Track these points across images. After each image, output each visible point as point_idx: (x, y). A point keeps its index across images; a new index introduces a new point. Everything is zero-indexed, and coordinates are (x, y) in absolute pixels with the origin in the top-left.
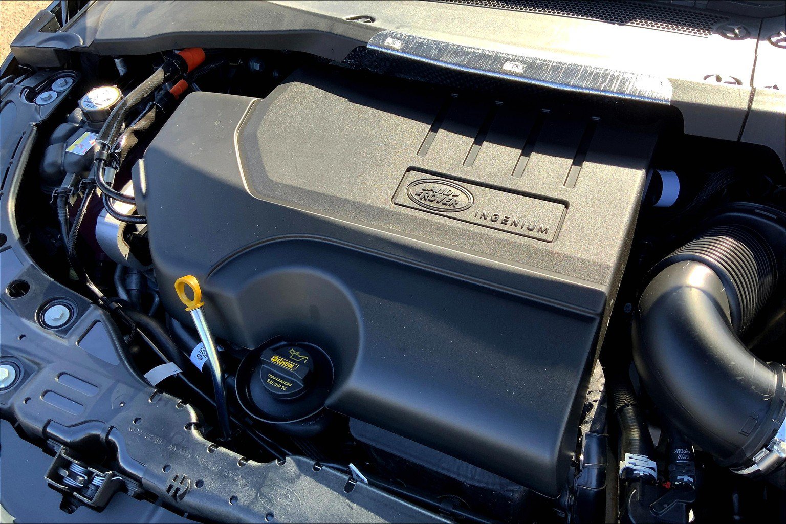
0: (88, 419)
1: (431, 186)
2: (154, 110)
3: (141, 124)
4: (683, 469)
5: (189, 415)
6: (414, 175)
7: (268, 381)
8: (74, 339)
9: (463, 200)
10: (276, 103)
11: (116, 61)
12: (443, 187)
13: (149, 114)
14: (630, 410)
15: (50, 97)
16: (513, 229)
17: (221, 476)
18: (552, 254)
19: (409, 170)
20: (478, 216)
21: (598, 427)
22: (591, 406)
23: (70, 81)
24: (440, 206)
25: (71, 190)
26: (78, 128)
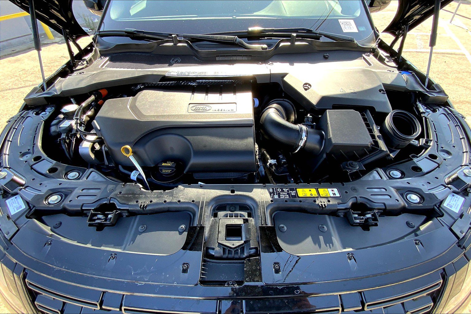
0: (100, 198)
1: (197, 107)
2: (93, 109)
3: (90, 113)
4: (283, 159)
5: (139, 186)
6: (191, 105)
7: (163, 171)
8: (85, 179)
9: (208, 108)
10: (139, 97)
11: (72, 99)
12: (201, 106)
13: (92, 110)
14: (265, 152)
15: (46, 114)
16: (224, 111)
17: (158, 197)
18: (237, 115)
19: (189, 104)
20: (214, 111)
21: (260, 156)
22: (257, 152)
23: (53, 108)
24: (202, 110)
25: (66, 138)
26: (62, 120)
